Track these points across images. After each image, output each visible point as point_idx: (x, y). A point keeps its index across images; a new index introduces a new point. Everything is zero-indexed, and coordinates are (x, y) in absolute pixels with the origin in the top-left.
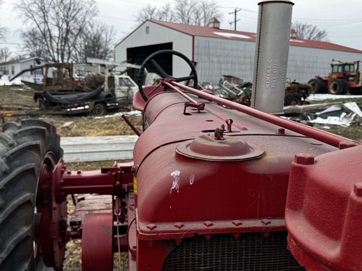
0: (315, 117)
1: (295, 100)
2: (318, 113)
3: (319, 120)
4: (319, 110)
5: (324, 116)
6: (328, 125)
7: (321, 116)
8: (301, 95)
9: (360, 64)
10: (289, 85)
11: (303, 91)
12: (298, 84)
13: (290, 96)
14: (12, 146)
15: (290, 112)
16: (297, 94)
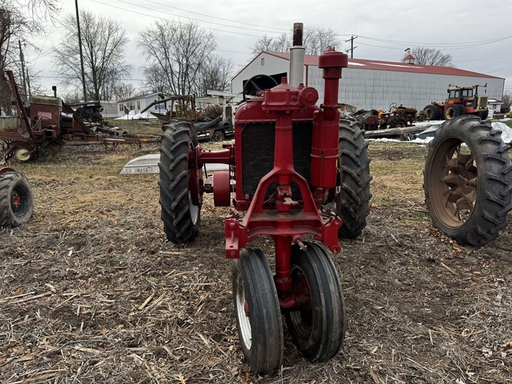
0: (415, 138)
1: (401, 124)
2: (417, 134)
3: (418, 140)
4: (419, 131)
5: (423, 137)
6: (424, 144)
7: (420, 137)
8: (408, 119)
9: (478, 87)
10: (395, 110)
11: (410, 115)
12: (404, 108)
13: (395, 120)
14: (175, 130)
15: (391, 134)
16: (403, 118)
